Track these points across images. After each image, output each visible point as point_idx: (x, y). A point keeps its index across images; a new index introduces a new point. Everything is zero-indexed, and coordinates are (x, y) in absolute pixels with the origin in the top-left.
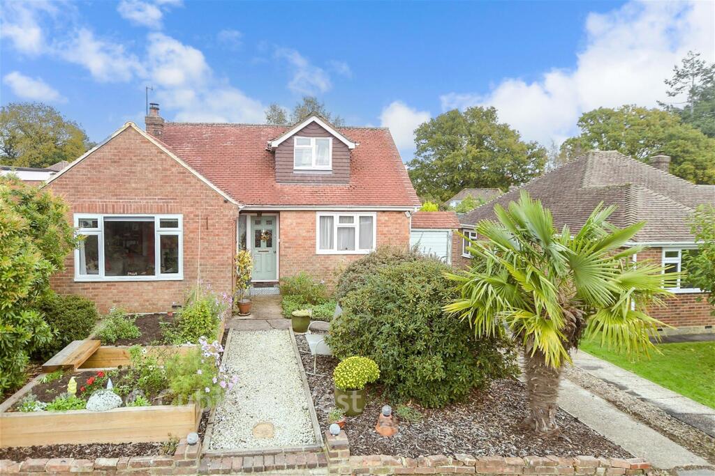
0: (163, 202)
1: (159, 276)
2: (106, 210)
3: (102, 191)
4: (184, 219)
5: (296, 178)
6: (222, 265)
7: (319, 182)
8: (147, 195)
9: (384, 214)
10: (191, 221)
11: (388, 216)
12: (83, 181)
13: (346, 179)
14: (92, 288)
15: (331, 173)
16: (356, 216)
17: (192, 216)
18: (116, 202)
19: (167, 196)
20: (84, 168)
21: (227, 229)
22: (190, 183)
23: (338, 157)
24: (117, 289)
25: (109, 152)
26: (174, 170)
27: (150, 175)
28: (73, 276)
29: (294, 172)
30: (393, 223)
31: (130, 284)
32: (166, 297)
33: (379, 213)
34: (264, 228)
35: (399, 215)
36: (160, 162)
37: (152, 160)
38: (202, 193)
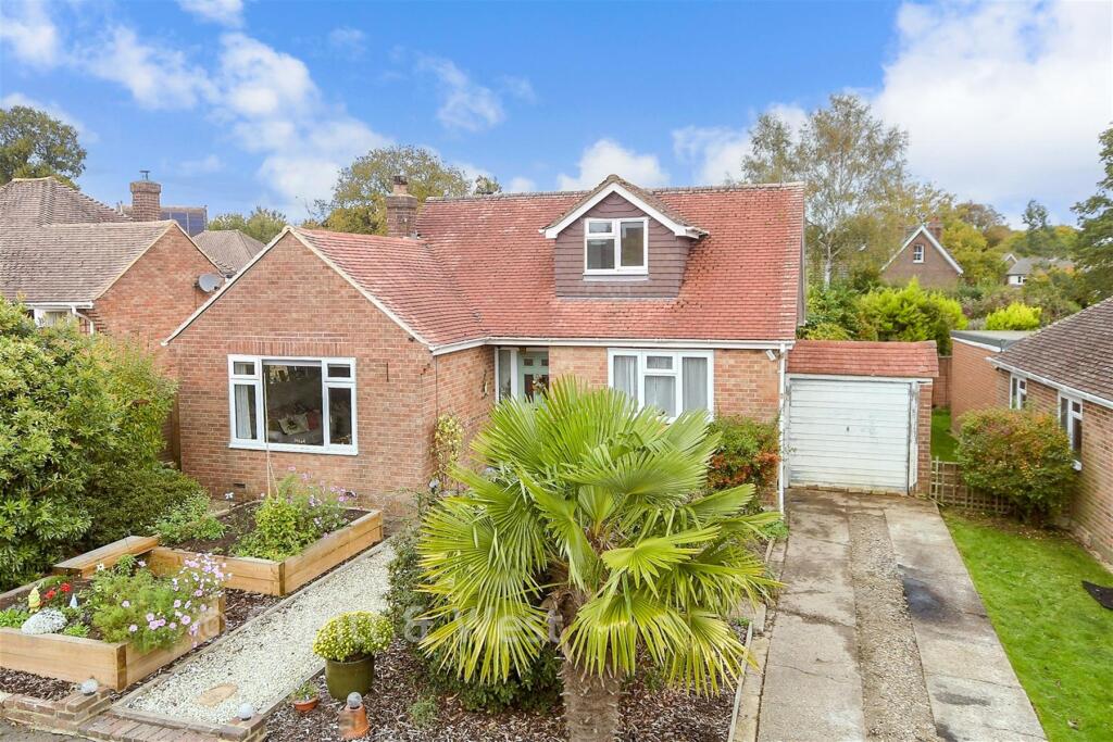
0: (331, 340)
1: (328, 447)
2: (264, 350)
3: (259, 324)
4: (357, 365)
5: (588, 289)
6: (409, 436)
7: (625, 294)
8: (311, 330)
9: (728, 354)
10: (366, 368)
11: (735, 357)
12: (238, 311)
13: (672, 290)
14: (250, 459)
15: (646, 279)
16: (677, 358)
17: (367, 360)
18: (274, 339)
19: (335, 330)
20: (238, 293)
21: (413, 381)
22: (364, 311)
23: (658, 251)
24: (278, 461)
25: (266, 269)
26: (343, 292)
27: (314, 300)
28: (228, 440)
29: (585, 279)
30: (744, 371)
31: (292, 456)
32: (336, 479)
33: (718, 353)
34: (536, 370)
35: (755, 357)
36: (326, 282)
37: (316, 278)
38: (380, 326)
